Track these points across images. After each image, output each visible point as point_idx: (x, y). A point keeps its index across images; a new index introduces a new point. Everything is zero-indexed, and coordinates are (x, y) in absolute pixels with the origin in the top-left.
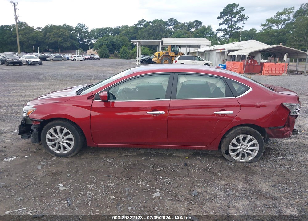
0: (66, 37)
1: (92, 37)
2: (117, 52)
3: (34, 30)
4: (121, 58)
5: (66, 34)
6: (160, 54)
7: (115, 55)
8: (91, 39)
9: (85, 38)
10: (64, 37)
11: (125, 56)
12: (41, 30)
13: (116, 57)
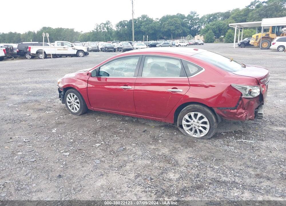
0: (178, 25)
1: (202, 23)
2: (222, 36)
3: (153, 21)
4: (226, 41)
5: (178, 22)
6: (258, 36)
7: (220, 40)
8: (200, 25)
9: (196, 24)
10: (176, 25)
11: (231, 40)
12: (158, 21)
13: (221, 41)
